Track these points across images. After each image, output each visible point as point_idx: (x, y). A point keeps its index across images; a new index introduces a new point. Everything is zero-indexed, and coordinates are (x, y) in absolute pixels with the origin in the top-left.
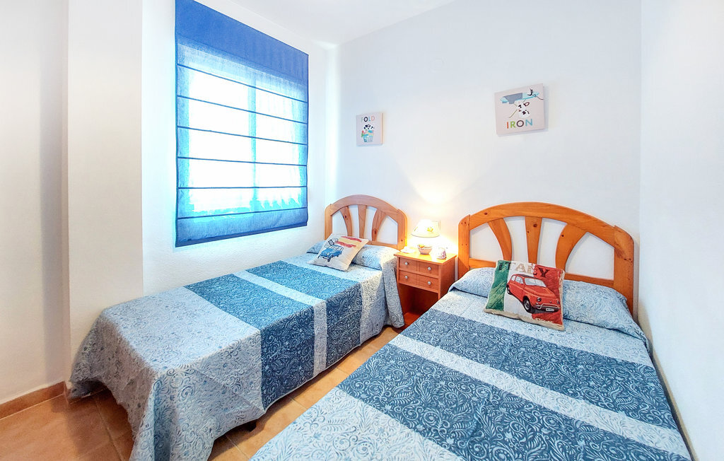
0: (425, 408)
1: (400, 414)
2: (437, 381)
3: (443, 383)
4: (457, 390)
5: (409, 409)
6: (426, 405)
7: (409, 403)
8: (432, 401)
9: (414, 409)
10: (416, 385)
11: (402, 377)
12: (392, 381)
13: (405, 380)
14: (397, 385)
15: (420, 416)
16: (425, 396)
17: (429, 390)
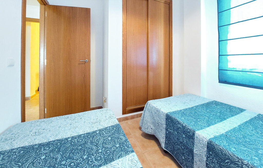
0: (85, 141)
1: (92, 134)
2: (89, 155)
3: (85, 157)
4: (75, 160)
5: (91, 137)
6: (86, 143)
7: (93, 138)
8: (85, 146)
9: (89, 139)
10: (97, 145)
11: (106, 144)
12: (107, 139)
13: (103, 144)
14: (103, 139)
15: (85, 138)
16: (89, 145)
17: (89, 148)
